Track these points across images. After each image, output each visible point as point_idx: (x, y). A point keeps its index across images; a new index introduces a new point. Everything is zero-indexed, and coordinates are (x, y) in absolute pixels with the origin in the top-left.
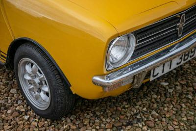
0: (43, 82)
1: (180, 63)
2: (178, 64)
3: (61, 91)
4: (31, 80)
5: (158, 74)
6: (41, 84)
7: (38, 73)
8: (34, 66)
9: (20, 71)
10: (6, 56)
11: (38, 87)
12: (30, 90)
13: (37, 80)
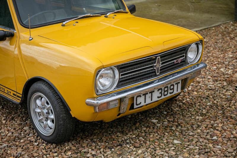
0: (50, 111)
1: (161, 97)
2: (158, 97)
3: (63, 115)
4: (40, 113)
5: (141, 103)
6: (48, 113)
7: (46, 104)
8: (43, 99)
9: (32, 106)
10: (21, 96)
11: (46, 117)
12: (39, 121)
13: (45, 111)
